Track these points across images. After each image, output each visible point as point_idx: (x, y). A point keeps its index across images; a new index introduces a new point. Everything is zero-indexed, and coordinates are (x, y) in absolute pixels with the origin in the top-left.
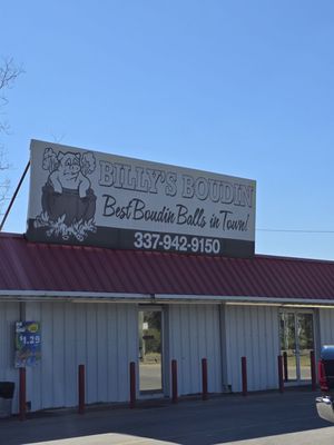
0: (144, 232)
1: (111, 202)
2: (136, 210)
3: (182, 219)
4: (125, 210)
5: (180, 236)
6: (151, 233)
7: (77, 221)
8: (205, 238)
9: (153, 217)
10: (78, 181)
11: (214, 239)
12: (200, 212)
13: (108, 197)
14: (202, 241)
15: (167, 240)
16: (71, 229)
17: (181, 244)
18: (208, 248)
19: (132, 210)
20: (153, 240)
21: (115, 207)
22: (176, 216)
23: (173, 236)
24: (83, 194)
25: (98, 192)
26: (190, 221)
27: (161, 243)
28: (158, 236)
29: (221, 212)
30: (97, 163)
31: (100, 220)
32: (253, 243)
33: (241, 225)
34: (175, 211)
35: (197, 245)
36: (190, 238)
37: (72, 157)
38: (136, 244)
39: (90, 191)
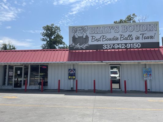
0: (106, 44)
1: (94, 38)
2: (103, 39)
3: (122, 39)
4: (99, 39)
5: (121, 44)
6: (109, 44)
7: (83, 44)
8: (133, 44)
9: (110, 40)
10: (83, 34)
11: (137, 43)
12: (129, 36)
13: (93, 36)
14: (132, 45)
15: (116, 46)
16: (81, 46)
17: (122, 46)
18: (135, 46)
19: (101, 39)
20: (110, 46)
21: (95, 39)
22: (119, 38)
23: (118, 44)
24: (84, 37)
25: (89, 36)
26: (126, 39)
27: (113, 47)
28: (112, 45)
29: (140, 34)
30: (89, 28)
31: (90, 43)
32: (159, 42)
33: (152, 37)
34: (119, 37)
35: (130, 46)
36: (126, 44)
37: (81, 28)
38: (103, 48)
39: (87, 36)
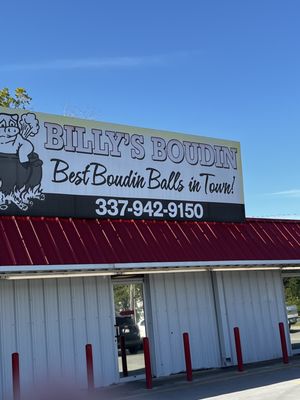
0: (107, 199)
1: (62, 166)
2: (95, 175)
3: (154, 183)
4: (81, 176)
5: (153, 201)
6: (117, 199)
7: (18, 188)
8: (184, 203)
9: (118, 182)
10: (16, 145)
11: (195, 203)
12: (175, 175)
13: (58, 161)
14: (181, 206)
15: (138, 206)
16: (10, 198)
17: (155, 210)
18: (189, 213)
19: (90, 175)
20: (120, 207)
21: (68, 172)
22: (146, 180)
23: (144, 201)
24: (24, 159)
25: (44, 156)
26: (164, 185)
27: (130, 210)
28: (126, 203)
29: (201, 175)
30: (41, 124)
31: (48, 186)
32: (243, 206)
33: (227, 188)
34: (146, 175)
35: (175, 210)
36: (165, 203)
37: (8, 118)
38: (98, 211)
39: (33, 156)
